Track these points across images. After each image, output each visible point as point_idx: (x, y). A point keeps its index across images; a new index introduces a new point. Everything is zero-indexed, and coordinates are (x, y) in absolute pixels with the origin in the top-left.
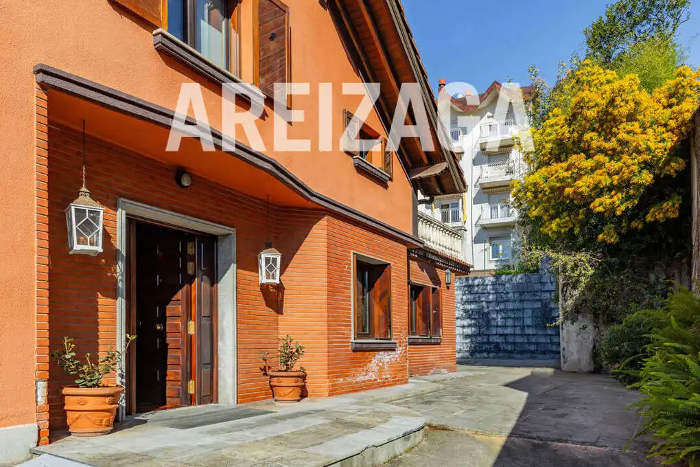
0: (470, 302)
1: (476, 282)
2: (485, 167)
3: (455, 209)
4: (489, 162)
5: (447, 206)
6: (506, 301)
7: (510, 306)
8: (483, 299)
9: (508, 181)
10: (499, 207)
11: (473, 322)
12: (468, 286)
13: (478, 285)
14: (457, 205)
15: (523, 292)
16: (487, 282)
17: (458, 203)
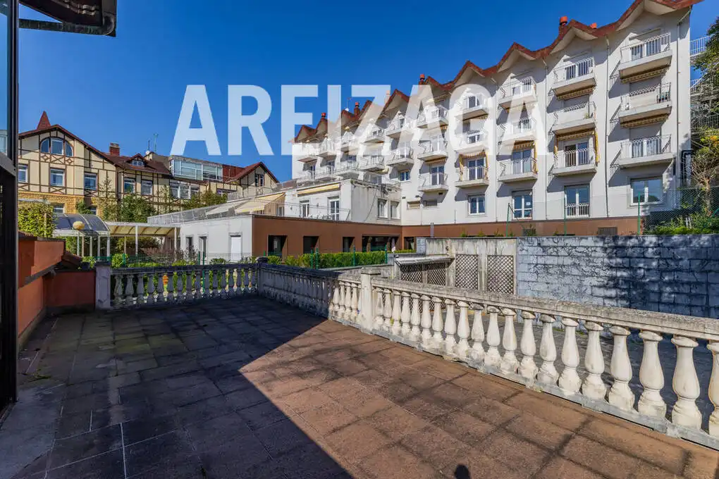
0: (618, 268)
1: (630, 243)
2: (626, 98)
3: (583, 150)
4: (630, 91)
5: (573, 148)
6: (676, 270)
7: (685, 277)
8: (641, 265)
9: (666, 108)
10: (645, 142)
11: (623, 293)
12: (616, 247)
13: (633, 247)
14: (586, 145)
15: (708, 260)
16: (647, 243)
17: (587, 143)
